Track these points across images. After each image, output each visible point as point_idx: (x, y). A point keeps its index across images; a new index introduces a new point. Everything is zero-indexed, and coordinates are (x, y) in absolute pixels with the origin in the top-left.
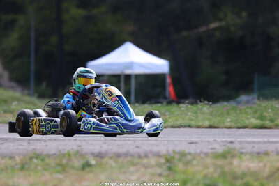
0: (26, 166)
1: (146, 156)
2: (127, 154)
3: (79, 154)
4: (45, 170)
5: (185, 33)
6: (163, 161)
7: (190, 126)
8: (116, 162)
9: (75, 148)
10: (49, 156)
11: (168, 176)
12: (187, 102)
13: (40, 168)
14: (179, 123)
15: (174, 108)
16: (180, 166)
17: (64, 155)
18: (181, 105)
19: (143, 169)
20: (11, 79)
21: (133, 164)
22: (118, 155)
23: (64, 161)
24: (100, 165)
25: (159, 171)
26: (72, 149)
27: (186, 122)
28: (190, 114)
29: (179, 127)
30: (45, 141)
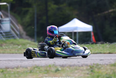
0: (32, 71)
1: (82, 66)
2: (74, 65)
3: (54, 66)
4: (40, 72)
5: (99, 14)
6: (89, 68)
7: (101, 53)
8: (70, 69)
9: (53, 63)
10: (42, 67)
11: (91, 74)
12: (99, 43)
13: (38, 72)
14: (96, 52)
15: (94, 45)
16: (96, 70)
17: (48, 66)
18: (97, 44)
19: (81, 72)
20: (27, 35)
21: (76, 69)
22: (70, 66)
23: (48, 69)
24: (63, 70)
25: (87, 72)
26: (51, 64)
27: (99, 51)
28: (101, 48)
29: (96, 54)
30: (40, 60)
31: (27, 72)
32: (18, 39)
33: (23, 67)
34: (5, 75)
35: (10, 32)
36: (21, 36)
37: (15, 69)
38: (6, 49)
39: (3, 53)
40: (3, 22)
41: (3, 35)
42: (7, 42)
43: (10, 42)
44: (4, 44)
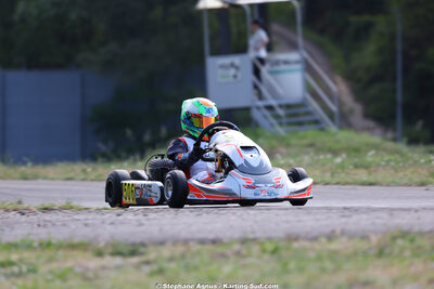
0: (387, 251)
10: (421, 234)
13: (407, 253)
20: (367, 116)
30: (416, 211)
31: (365, 254)
32: (333, 129)
33: (351, 236)
34: (286, 264)
35: (302, 104)
36: (344, 121)
37: (323, 240)
40: (276, 68)
41: (277, 117)
42: (294, 141)
43: (305, 142)
44: (283, 150)
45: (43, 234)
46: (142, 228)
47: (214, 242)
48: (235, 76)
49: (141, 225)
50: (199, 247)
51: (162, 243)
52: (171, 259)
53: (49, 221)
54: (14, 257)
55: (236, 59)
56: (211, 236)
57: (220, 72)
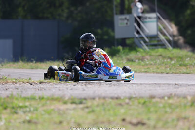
32: (170, 48)
33: (178, 97)
34: (149, 109)
36: (175, 45)
37: (166, 98)
38: (151, 64)
39: (146, 72)
40: (145, 20)
41: (145, 42)
42: (153, 53)
43: (158, 54)
44: (148, 57)
45: (40, 93)
46: (85, 92)
47: (117, 98)
48: (127, 24)
49: (84, 90)
50: (110, 100)
51: (94, 99)
52: (98, 106)
53: (43, 88)
54: (27, 104)
55: (128, 16)
56: (116, 96)
57: (120, 22)
